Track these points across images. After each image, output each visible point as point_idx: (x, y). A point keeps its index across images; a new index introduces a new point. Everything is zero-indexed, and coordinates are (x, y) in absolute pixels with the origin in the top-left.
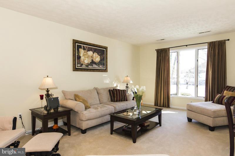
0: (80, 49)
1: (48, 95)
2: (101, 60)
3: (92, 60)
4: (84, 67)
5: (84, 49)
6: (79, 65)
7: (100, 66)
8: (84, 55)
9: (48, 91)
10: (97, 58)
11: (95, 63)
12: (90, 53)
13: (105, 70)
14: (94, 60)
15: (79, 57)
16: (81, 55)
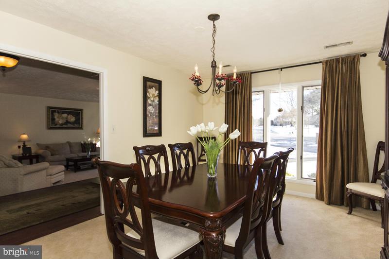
0: (54, 113)
1: (24, 146)
2: (76, 120)
3: (67, 121)
4: (58, 126)
5: (58, 112)
6: (53, 125)
7: (76, 125)
8: (58, 117)
9: (24, 143)
10: (72, 119)
11: (70, 123)
12: (65, 115)
13: (81, 128)
14: (69, 120)
15: (53, 119)
16: (56, 117)
